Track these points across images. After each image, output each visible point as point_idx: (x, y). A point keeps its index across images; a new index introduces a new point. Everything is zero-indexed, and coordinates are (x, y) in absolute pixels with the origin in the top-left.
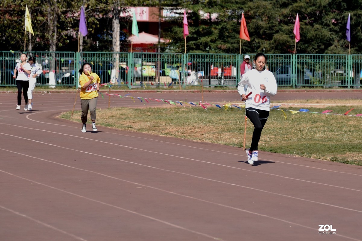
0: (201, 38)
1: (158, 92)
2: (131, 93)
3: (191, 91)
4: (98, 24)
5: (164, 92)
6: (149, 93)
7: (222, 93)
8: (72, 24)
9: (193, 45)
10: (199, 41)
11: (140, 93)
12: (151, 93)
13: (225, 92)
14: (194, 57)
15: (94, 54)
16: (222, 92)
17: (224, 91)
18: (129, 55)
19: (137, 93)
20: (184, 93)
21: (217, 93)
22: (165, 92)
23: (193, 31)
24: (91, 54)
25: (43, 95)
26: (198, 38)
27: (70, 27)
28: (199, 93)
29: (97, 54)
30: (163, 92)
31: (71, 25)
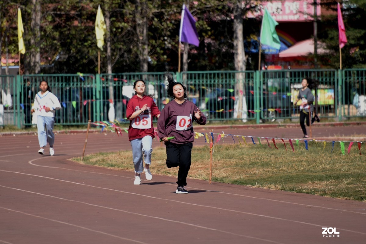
1: (280, 128)
3: (330, 125)
5: (289, 126)
6: (266, 129)
8: (170, 31)
9: (359, 56)
11: (253, 129)
12: (270, 128)
15: (203, 74)
18: (255, 74)
22: (291, 127)
23: (359, 35)
27: (168, 36)
29: (207, 74)
30: (287, 127)
31: (169, 33)
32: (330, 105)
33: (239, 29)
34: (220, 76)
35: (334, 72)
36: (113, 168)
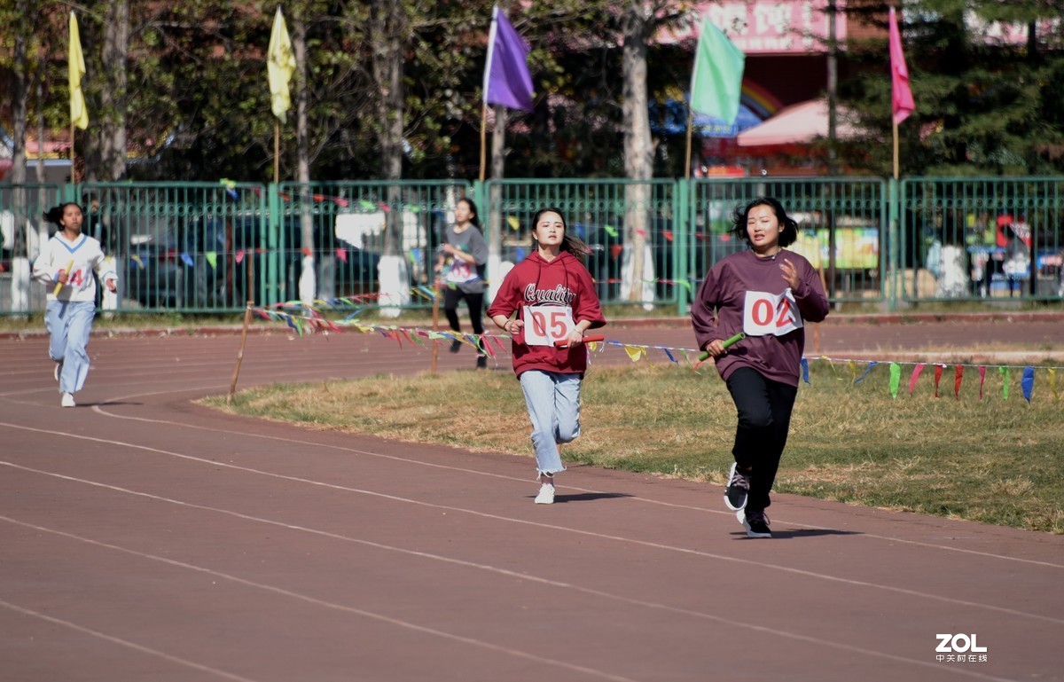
0: (970, 117)
2: (637, 328)
3: (865, 320)
4: (558, 74)
7: (986, 324)
8: (458, 74)
9: (943, 144)
10: (962, 129)
11: (669, 328)
13: (997, 322)
14: (950, 193)
15: (542, 187)
16: (986, 318)
17: (996, 317)
18: (675, 187)
19: (660, 327)
20: (840, 326)
21: (966, 323)
23: (943, 92)
24: (532, 187)
25: (291, 338)
26: (962, 119)
27: (456, 89)
28: (899, 324)
29: (552, 186)
31: (456, 81)
32: (867, 270)
33: (636, 70)
34: (587, 193)
35: (877, 185)
36: (309, 423)
